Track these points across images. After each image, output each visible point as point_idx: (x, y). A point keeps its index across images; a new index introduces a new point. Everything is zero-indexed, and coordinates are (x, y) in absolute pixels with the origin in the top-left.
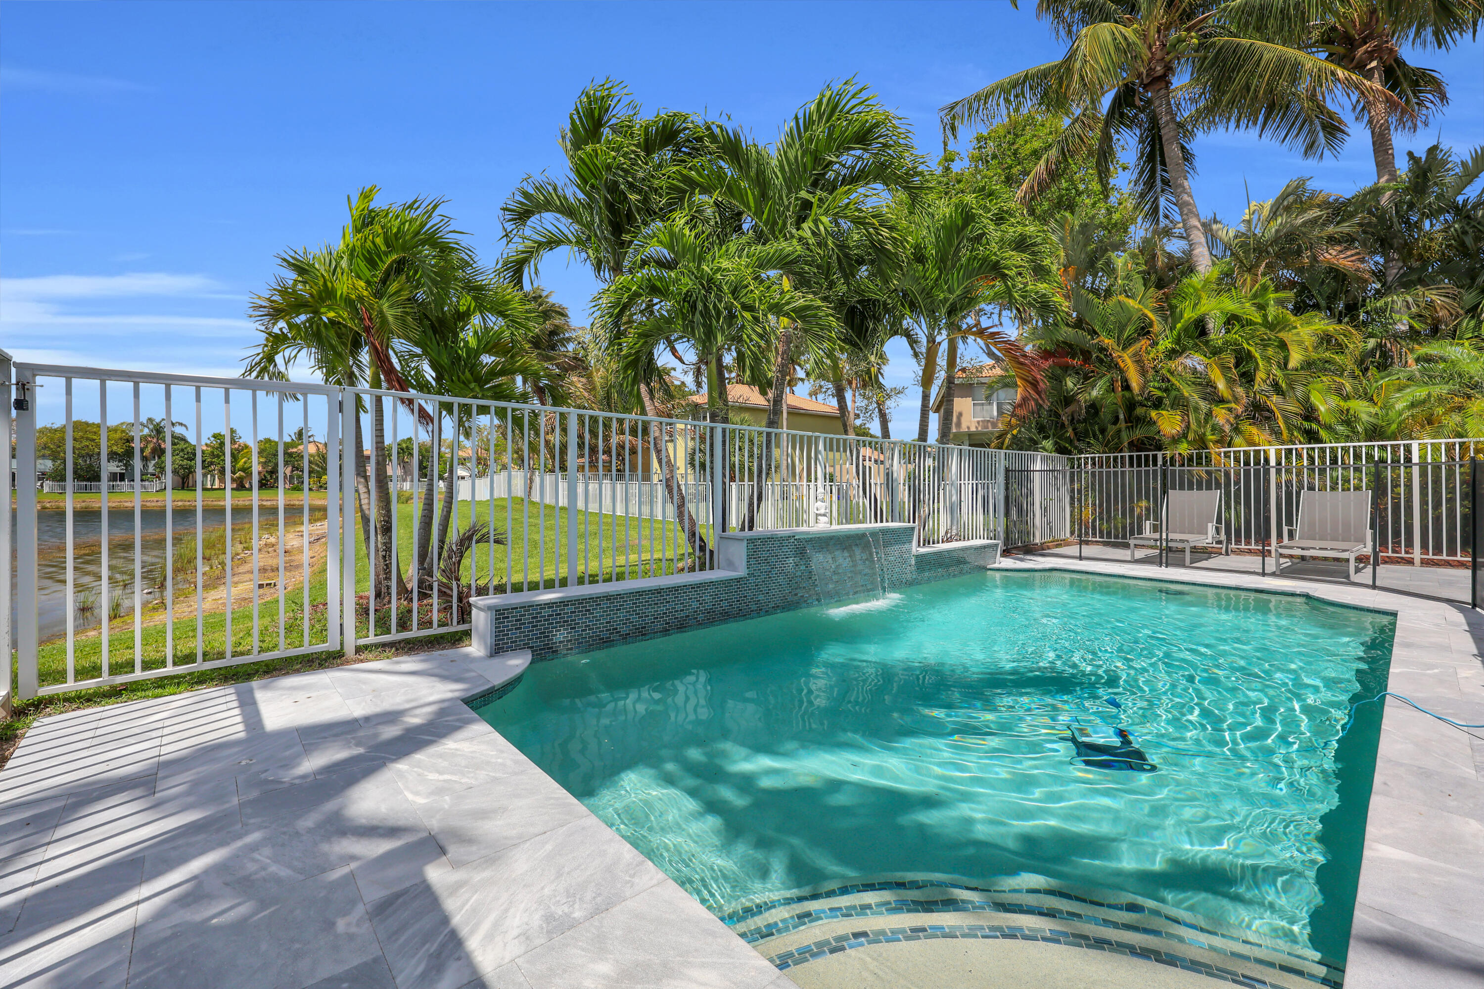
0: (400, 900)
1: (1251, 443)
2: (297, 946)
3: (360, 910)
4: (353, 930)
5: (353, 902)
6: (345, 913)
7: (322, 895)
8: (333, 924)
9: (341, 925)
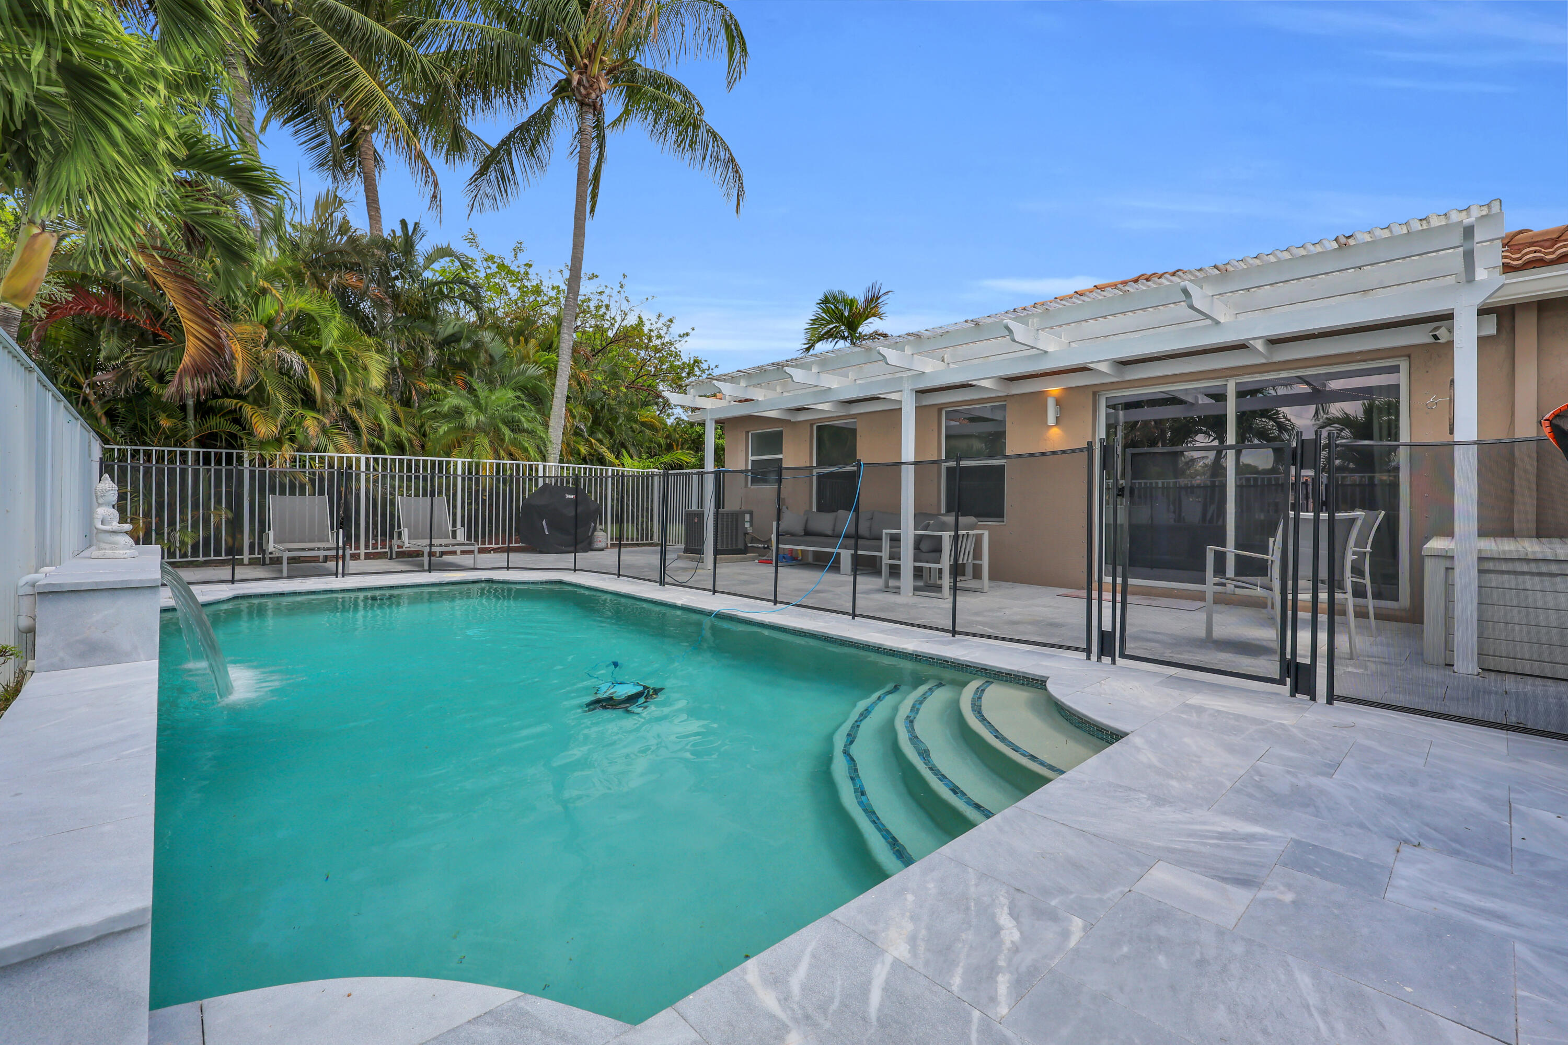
0: (1226, 876)
1: (338, 450)
2: (1336, 911)
3: (1263, 894)
4: (1282, 888)
5: (1264, 903)
6: (1278, 902)
7: (1284, 928)
8: (1294, 902)
9: (1289, 897)
